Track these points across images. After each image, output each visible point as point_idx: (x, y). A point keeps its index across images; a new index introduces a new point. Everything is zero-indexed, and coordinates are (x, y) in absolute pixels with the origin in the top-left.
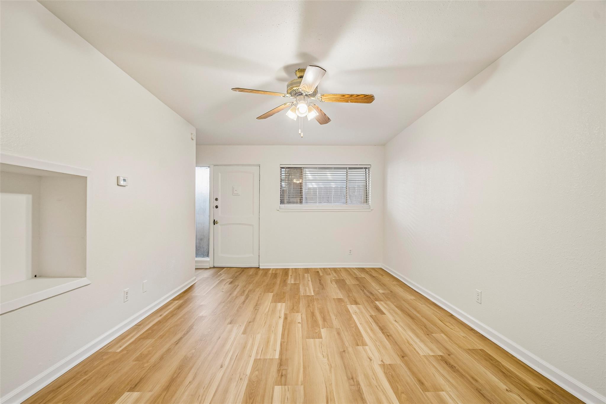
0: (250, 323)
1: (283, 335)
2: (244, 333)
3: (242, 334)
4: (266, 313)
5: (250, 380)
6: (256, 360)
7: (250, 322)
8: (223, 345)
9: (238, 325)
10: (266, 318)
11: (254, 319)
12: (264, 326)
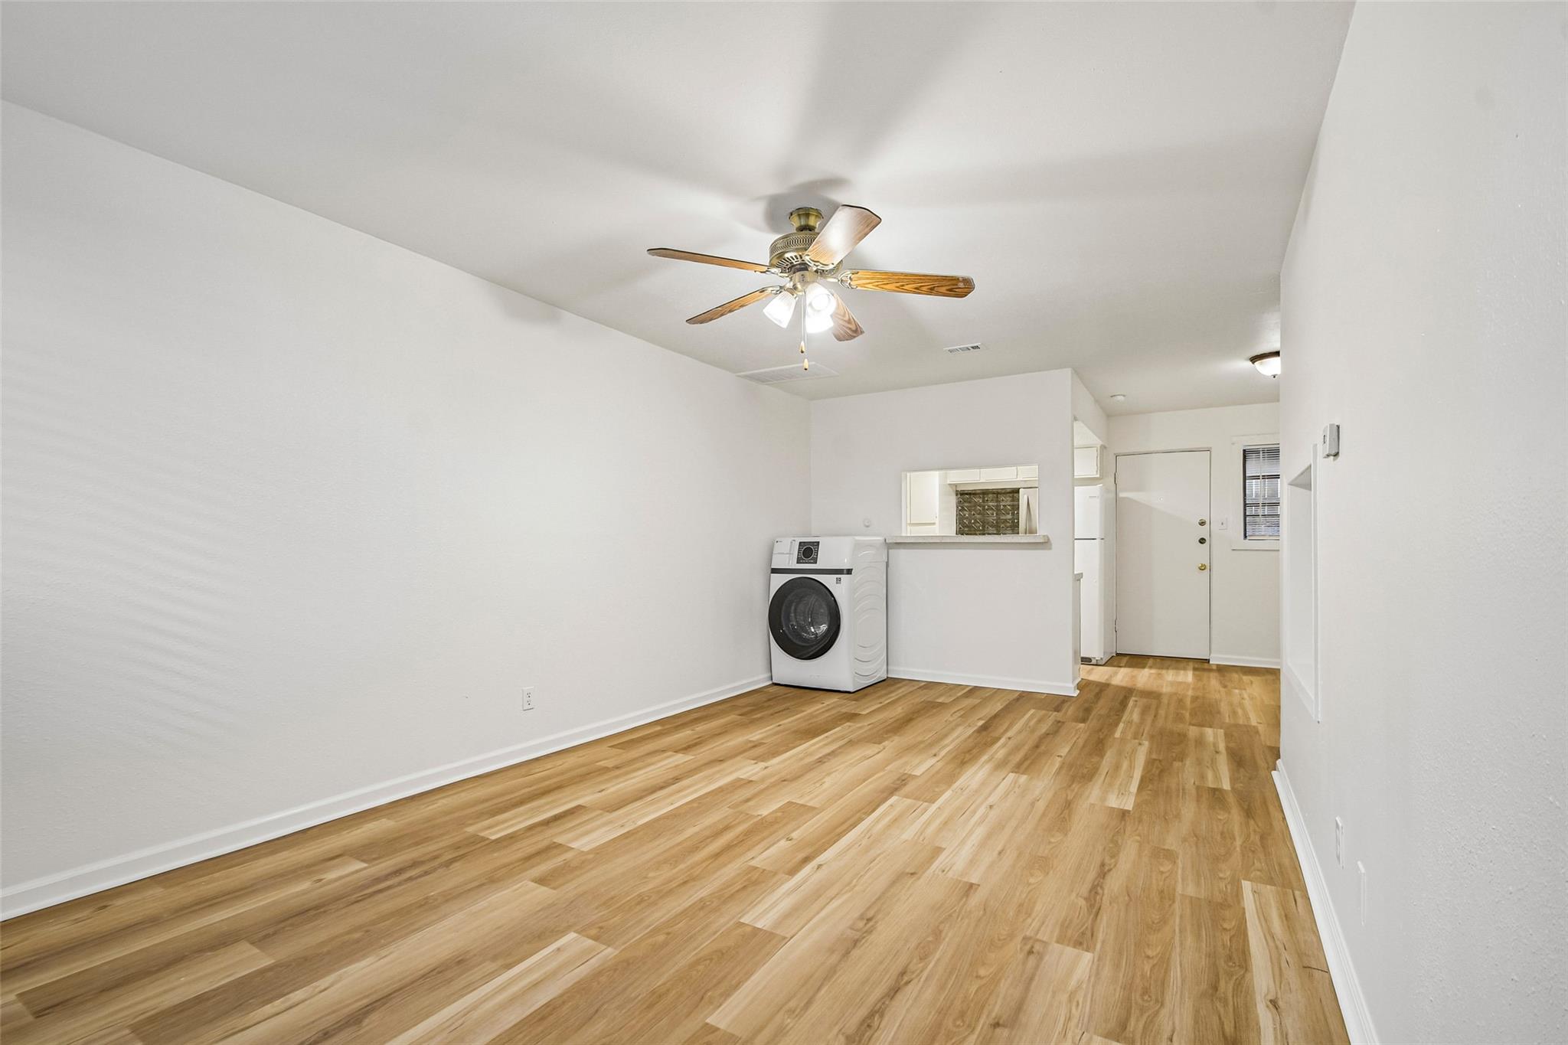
0: (912, 871)
1: (854, 825)
2: (938, 850)
3: (945, 849)
4: (846, 892)
5: (950, 786)
6: (932, 801)
7: (912, 874)
8: (989, 836)
9: (950, 874)
10: (862, 874)
11: (893, 883)
12: (879, 855)
